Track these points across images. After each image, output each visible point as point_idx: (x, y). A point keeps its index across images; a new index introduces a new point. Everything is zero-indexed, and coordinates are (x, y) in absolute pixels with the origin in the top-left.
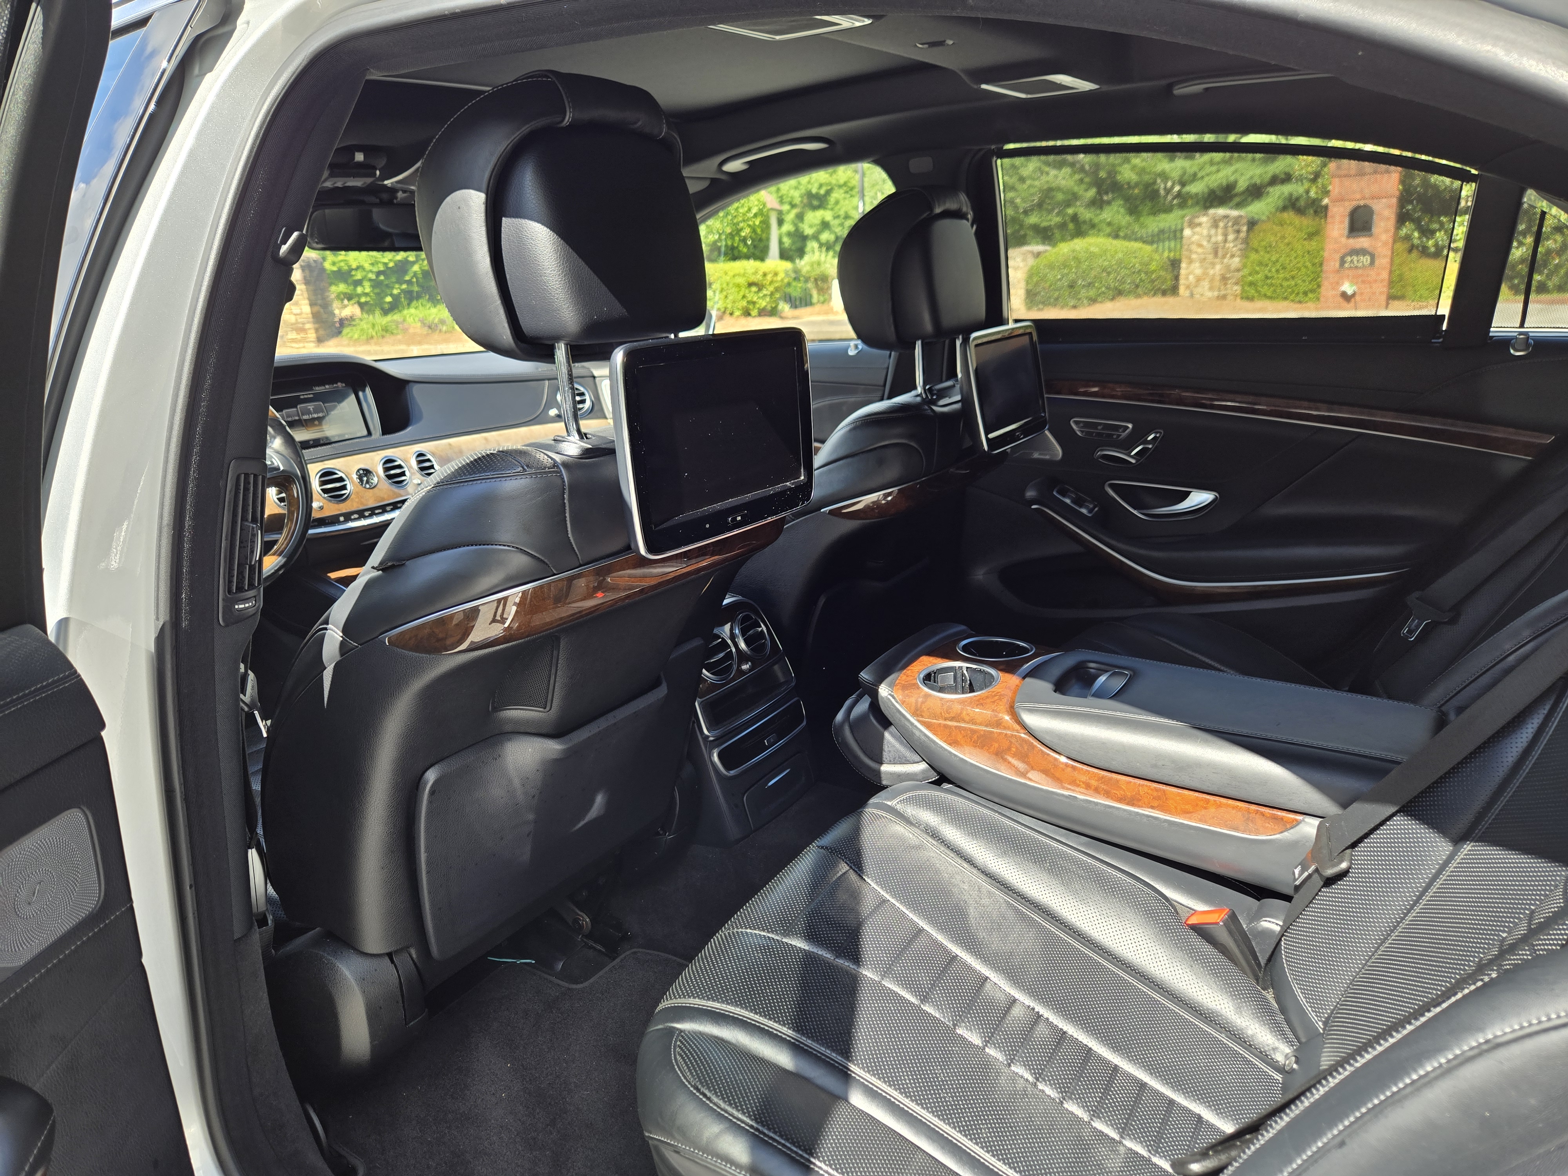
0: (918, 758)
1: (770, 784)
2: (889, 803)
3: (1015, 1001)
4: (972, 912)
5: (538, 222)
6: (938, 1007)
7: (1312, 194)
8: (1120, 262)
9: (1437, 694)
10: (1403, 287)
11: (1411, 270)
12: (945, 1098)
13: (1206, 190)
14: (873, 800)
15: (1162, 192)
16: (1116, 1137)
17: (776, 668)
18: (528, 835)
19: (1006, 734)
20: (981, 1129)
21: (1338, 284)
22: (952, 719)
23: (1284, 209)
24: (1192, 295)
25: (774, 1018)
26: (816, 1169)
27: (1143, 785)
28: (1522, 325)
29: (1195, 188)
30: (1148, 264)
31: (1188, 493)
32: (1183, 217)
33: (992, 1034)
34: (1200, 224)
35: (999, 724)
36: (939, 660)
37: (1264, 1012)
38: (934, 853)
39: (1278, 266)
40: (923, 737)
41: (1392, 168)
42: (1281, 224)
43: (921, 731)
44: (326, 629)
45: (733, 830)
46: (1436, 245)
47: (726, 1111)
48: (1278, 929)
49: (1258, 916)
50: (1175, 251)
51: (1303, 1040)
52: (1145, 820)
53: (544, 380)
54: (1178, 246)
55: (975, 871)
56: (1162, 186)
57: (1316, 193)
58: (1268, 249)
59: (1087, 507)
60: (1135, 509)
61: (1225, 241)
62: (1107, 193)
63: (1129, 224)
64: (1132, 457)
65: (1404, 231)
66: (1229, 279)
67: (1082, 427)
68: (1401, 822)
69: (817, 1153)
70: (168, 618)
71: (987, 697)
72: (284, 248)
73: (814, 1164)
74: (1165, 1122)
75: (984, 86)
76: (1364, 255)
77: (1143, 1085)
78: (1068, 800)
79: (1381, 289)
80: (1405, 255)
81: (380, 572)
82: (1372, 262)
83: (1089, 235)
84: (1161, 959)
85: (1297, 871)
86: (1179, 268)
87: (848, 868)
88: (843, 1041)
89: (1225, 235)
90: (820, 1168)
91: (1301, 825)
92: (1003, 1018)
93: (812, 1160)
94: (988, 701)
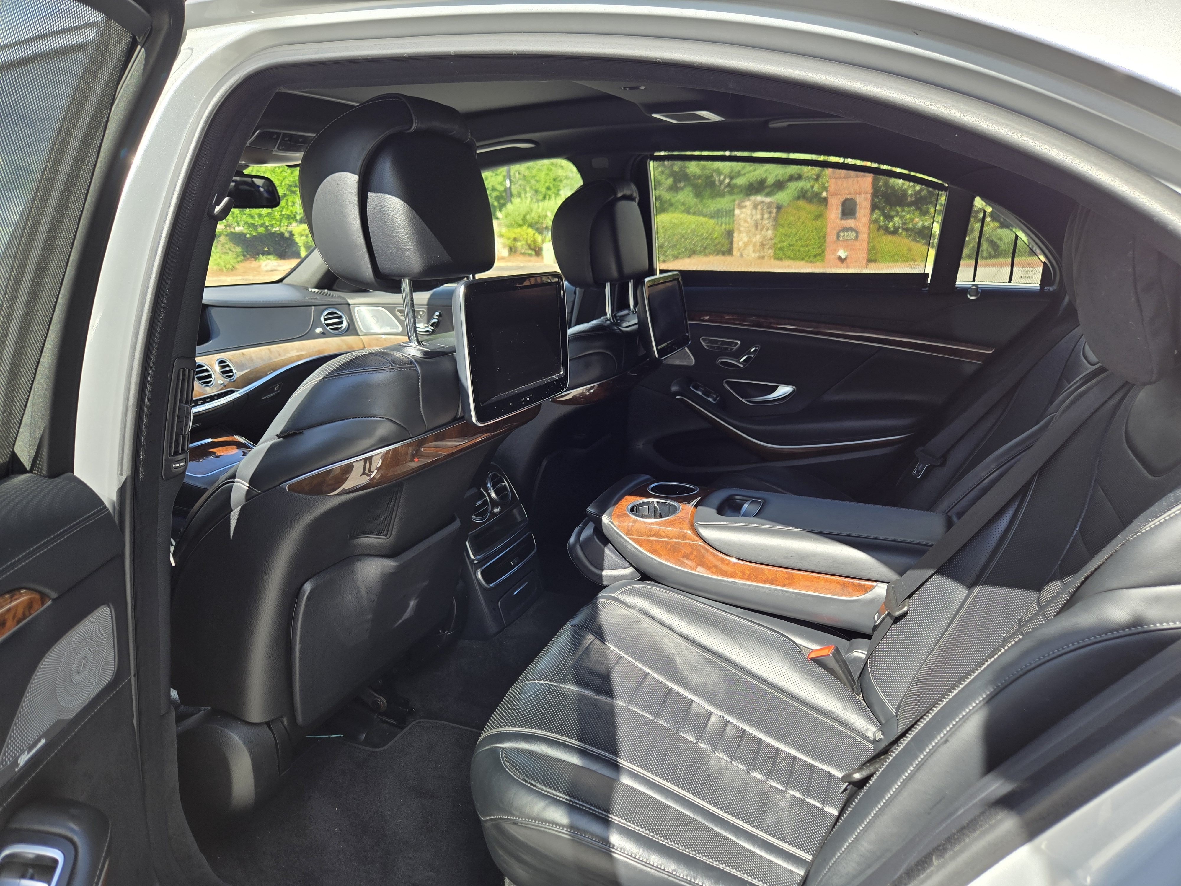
0: (627, 564)
1: (515, 593)
2: (613, 595)
3: (711, 713)
4: (678, 660)
5: (396, 196)
6: (666, 720)
7: (816, 189)
8: (693, 231)
9: (945, 504)
10: (875, 253)
11: (879, 242)
12: (680, 774)
13: (747, 183)
14: (601, 594)
15: (717, 183)
16: (784, 789)
17: (515, 511)
18: (367, 630)
19: (689, 543)
20: (705, 791)
21: (836, 250)
22: (653, 536)
23: (799, 198)
24: (742, 256)
25: (565, 734)
26: (613, 820)
27: (778, 571)
28: (974, 280)
29: (740, 181)
30: (712, 234)
31: (777, 387)
32: (734, 201)
33: (702, 734)
34: (745, 207)
35: (684, 537)
36: (638, 498)
37: (858, 708)
38: (646, 624)
39: (797, 237)
40: (633, 549)
41: (867, 174)
42: (798, 208)
43: (632, 545)
44: (233, 482)
45: (492, 627)
46: (894, 226)
47: (548, 792)
48: (864, 656)
49: (850, 650)
50: (729, 224)
51: (883, 722)
52: (780, 593)
53: (311, 306)
54: (731, 220)
55: (675, 635)
56: (717, 179)
57: (818, 188)
58: (790, 225)
59: (712, 397)
60: (743, 398)
61: (762, 219)
62: (680, 181)
63: (696, 205)
64: (741, 363)
65: (874, 216)
66: (765, 245)
67: (708, 343)
68: (937, 580)
69: (612, 811)
70: (130, 473)
71: (675, 520)
72: (217, 209)
73: (611, 818)
74: (810, 778)
75: (654, 115)
76: (851, 232)
77: (795, 758)
78: (731, 584)
79: (862, 255)
80: (876, 232)
81: (281, 439)
82: (857, 237)
83: (668, 212)
84: (796, 680)
85: (876, 617)
86: (732, 237)
87: (594, 637)
88: (611, 745)
89: (762, 214)
90: (615, 820)
91: (876, 588)
92: (707, 724)
93: (610, 816)
94: (676, 522)
